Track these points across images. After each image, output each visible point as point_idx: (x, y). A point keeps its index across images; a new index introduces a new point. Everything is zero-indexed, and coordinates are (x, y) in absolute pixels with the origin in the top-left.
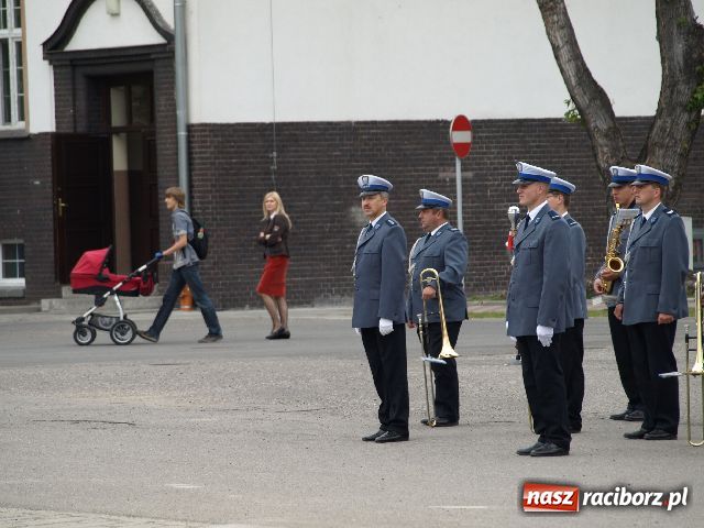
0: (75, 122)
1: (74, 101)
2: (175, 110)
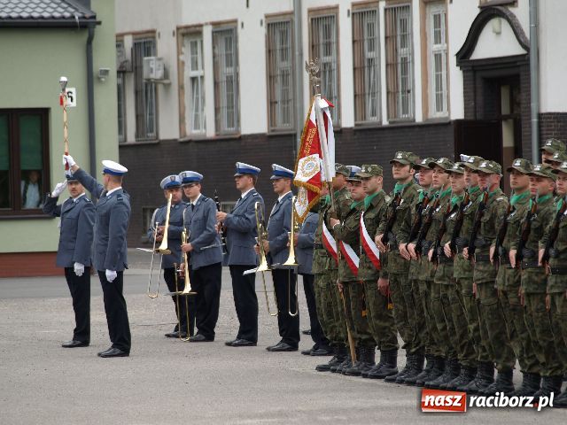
0: (475, 112)
1: (475, 96)
2: (530, 103)
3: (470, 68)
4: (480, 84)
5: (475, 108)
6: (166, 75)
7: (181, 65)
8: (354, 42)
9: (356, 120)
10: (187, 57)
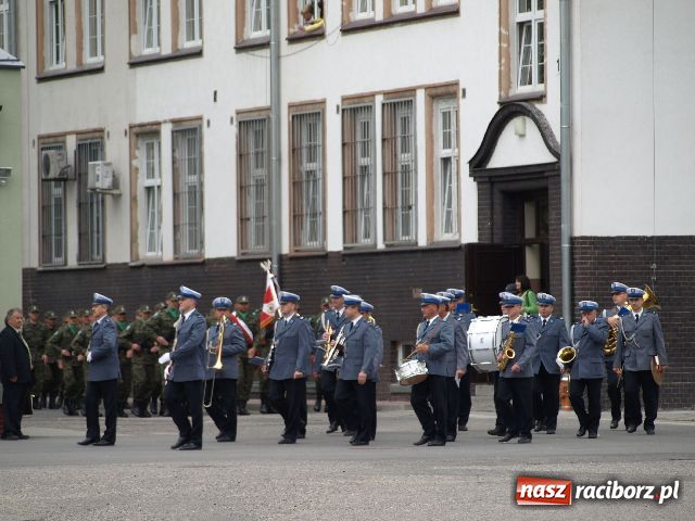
0: (492, 234)
1: (492, 214)
2: (560, 224)
3: (487, 179)
4: (498, 199)
5: (492, 228)
6: (116, 184)
7: (134, 171)
8: (344, 145)
9: (344, 242)
10: (141, 162)
